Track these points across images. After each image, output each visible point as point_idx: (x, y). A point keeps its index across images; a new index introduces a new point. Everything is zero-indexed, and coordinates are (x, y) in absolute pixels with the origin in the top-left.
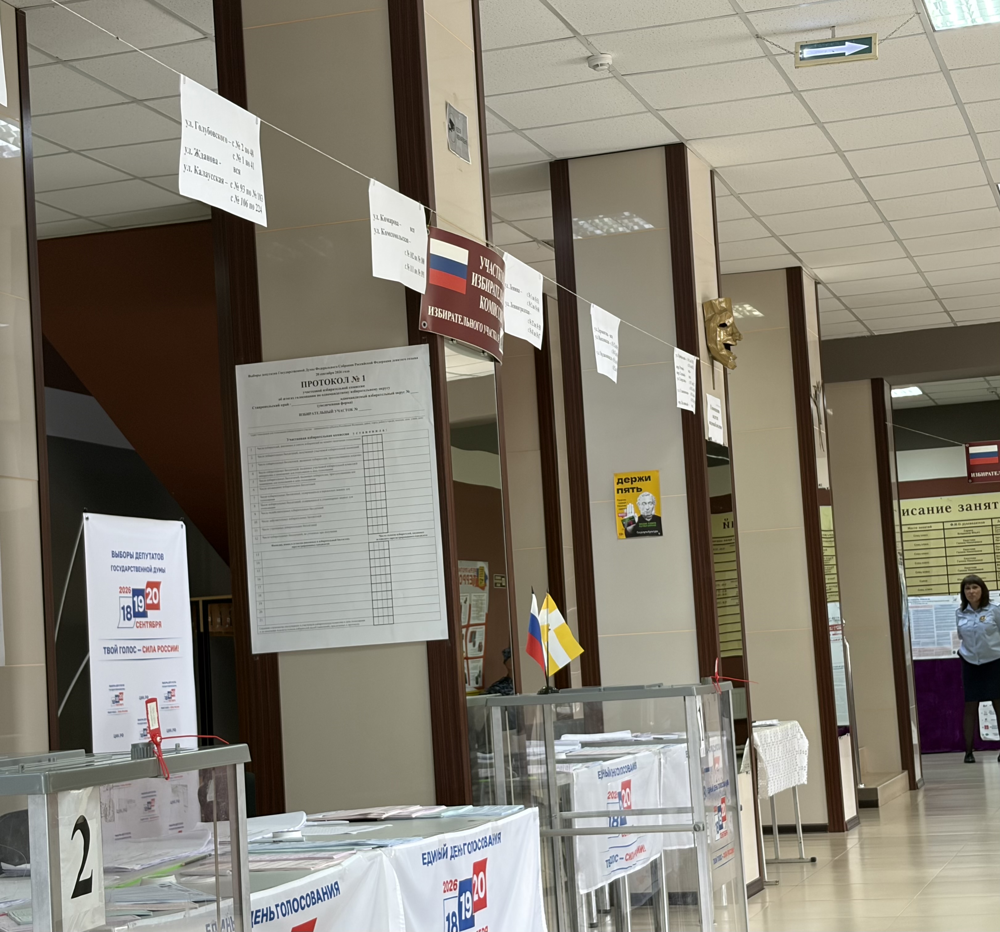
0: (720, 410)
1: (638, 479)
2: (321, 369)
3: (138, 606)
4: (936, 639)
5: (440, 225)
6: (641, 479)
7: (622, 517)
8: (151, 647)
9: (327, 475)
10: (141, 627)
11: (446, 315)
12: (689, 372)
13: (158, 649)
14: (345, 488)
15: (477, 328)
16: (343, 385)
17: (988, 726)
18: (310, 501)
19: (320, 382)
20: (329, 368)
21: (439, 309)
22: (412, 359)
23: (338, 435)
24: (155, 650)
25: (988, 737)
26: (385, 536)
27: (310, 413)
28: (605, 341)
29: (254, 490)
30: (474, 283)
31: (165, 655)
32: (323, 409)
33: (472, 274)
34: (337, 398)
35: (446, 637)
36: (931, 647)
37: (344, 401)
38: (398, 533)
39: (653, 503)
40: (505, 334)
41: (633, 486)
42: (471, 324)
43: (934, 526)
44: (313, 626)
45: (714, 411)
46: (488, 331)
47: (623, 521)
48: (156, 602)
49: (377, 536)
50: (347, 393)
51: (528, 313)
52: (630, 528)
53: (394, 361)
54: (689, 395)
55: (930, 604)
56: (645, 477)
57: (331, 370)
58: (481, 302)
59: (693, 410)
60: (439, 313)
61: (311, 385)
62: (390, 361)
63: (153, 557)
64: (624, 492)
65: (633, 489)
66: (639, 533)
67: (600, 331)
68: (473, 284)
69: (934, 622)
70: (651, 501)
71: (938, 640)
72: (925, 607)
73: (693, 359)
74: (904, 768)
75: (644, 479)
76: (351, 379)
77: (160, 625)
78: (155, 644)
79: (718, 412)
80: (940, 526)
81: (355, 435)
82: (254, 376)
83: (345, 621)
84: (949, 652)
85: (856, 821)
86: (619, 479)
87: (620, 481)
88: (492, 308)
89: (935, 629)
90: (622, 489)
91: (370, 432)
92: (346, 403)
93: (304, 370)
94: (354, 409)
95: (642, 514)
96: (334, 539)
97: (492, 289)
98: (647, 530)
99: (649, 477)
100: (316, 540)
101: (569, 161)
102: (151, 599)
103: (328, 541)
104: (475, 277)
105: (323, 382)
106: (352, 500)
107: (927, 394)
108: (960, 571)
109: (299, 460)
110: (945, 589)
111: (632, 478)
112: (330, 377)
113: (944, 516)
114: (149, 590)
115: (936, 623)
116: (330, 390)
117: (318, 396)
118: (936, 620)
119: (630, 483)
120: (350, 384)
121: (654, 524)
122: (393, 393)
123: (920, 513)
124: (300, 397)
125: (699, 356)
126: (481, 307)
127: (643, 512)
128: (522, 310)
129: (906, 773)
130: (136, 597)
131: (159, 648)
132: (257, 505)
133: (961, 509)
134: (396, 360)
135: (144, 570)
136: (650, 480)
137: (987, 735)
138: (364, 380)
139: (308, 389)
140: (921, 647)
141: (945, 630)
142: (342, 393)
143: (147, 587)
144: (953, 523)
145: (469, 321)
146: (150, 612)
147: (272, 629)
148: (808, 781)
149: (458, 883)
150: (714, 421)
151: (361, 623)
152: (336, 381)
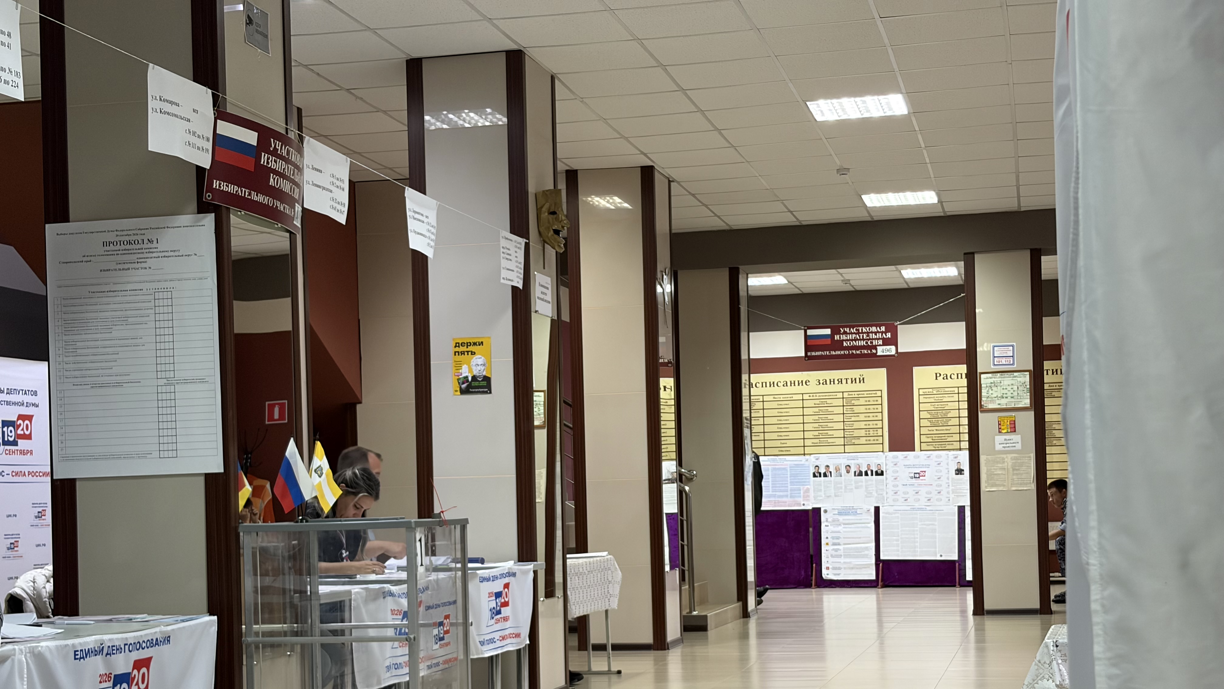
0: (550, 287)
1: (472, 344)
2: (121, 231)
3: (8, 435)
4: (789, 493)
5: (230, 110)
6: (475, 344)
7: (458, 376)
8: (21, 472)
9: (123, 325)
10: (10, 454)
11: (232, 189)
12: (516, 252)
13: (29, 475)
14: (138, 337)
15: (266, 201)
16: (138, 246)
17: (829, 567)
18: (107, 347)
19: (119, 243)
20: (127, 230)
21: (225, 184)
22: (200, 226)
23: (134, 290)
24: (25, 475)
25: (828, 576)
26: (172, 380)
27: (110, 270)
28: (419, 220)
29: (59, 335)
30: (264, 162)
31: (35, 479)
32: (121, 266)
33: (262, 154)
34: (134, 257)
35: (222, 471)
36: (784, 499)
37: (139, 261)
38: (183, 379)
39: (484, 365)
40: (304, 210)
41: (468, 350)
42: (260, 198)
43: (795, 397)
44: (107, 457)
45: (542, 288)
46: (279, 206)
47: (458, 379)
48: (27, 433)
49: (165, 381)
50: (142, 253)
51: (331, 191)
52: (464, 386)
53: (184, 227)
54: (515, 272)
55: (785, 462)
56: (479, 342)
57: (129, 233)
58: (271, 180)
59: (520, 286)
60: (225, 186)
61: (111, 245)
62: (181, 227)
63: (26, 393)
64: (460, 354)
65: (468, 352)
66: (472, 390)
67: (415, 212)
68: (262, 163)
69: (789, 478)
70: (483, 363)
71: (791, 494)
72: (782, 465)
73: (522, 242)
74: (739, 600)
75: (478, 344)
76: (146, 241)
77: (32, 454)
78: (26, 469)
79: (547, 288)
80: (800, 397)
81: (148, 291)
82: (61, 234)
83: (136, 453)
84: (799, 505)
85: (676, 642)
86: (456, 343)
87: (457, 345)
88: (286, 186)
89: (789, 484)
90: (458, 352)
91: (164, 288)
92: (141, 262)
93: (105, 231)
94: (148, 268)
95: (474, 374)
96: (127, 381)
97: (284, 169)
98: (479, 389)
99: (482, 343)
100: (112, 382)
101: (423, 59)
102: (23, 430)
103: (122, 383)
104: (264, 158)
105: (122, 243)
106: (143, 348)
107: (791, 283)
108: (814, 436)
109: (99, 311)
110: (801, 451)
111: (467, 343)
112: (127, 238)
113: (803, 389)
114: (20, 422)
115: (790, 479)
116: (128, 250)
117: (117, 254)
118: (790, 477)
119: (466, 347)
120: (145, 246)
121: (484, 383)
122: (183, 256)
123: (784, 386)
124: (101, 255)
125: (528, 239)
126: (271, 184)
127: (475, 373)
128: (324, 188)
129: (740, 603)
130: (6, 428)
131: (29, 473)
132: (61, 349)
133: (818, 383)
134: (186, 226)
135: (15, 404)
136: (482, 345)
137: (828, 574)
138: (157, 243)
139: (108, 248)
140: (776, 499)
141: (797, 485)
142: (138, 253)
143: (18, 419)
144: (811, 395)
145: (257, 195)
146: (20, 441)
147: (71, 458)
148: (618, 607)
149: (112, 676)
150: (542, 296)
151: (148, 456)
152: (133, 242)
